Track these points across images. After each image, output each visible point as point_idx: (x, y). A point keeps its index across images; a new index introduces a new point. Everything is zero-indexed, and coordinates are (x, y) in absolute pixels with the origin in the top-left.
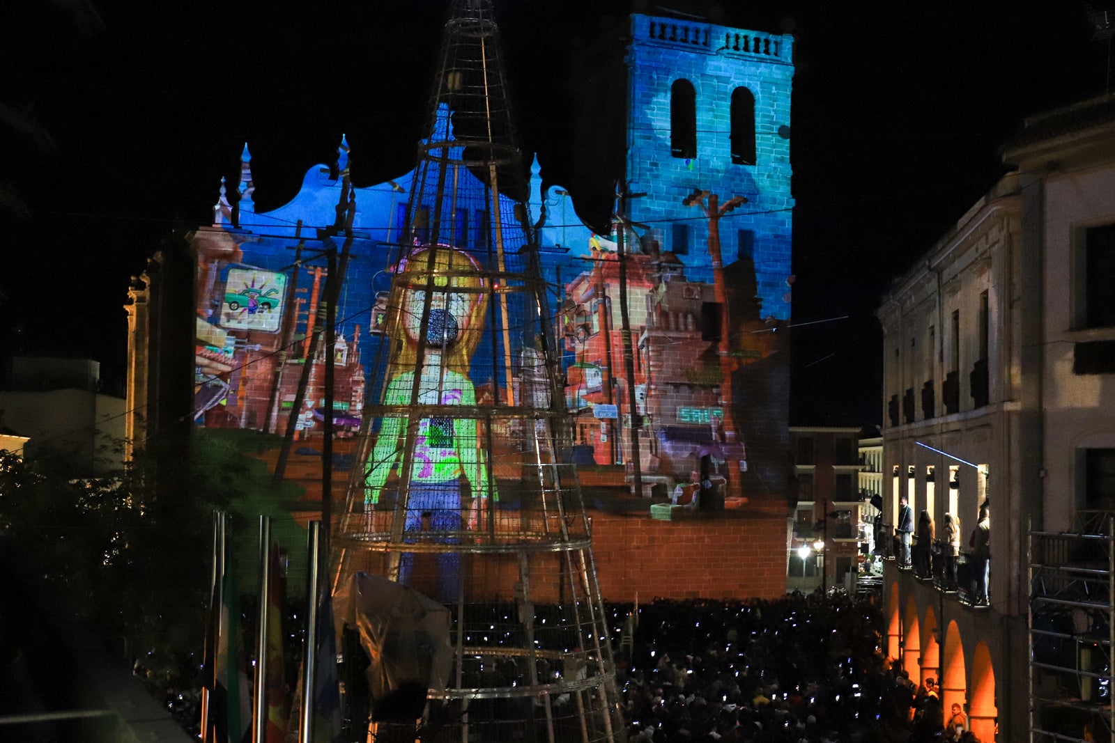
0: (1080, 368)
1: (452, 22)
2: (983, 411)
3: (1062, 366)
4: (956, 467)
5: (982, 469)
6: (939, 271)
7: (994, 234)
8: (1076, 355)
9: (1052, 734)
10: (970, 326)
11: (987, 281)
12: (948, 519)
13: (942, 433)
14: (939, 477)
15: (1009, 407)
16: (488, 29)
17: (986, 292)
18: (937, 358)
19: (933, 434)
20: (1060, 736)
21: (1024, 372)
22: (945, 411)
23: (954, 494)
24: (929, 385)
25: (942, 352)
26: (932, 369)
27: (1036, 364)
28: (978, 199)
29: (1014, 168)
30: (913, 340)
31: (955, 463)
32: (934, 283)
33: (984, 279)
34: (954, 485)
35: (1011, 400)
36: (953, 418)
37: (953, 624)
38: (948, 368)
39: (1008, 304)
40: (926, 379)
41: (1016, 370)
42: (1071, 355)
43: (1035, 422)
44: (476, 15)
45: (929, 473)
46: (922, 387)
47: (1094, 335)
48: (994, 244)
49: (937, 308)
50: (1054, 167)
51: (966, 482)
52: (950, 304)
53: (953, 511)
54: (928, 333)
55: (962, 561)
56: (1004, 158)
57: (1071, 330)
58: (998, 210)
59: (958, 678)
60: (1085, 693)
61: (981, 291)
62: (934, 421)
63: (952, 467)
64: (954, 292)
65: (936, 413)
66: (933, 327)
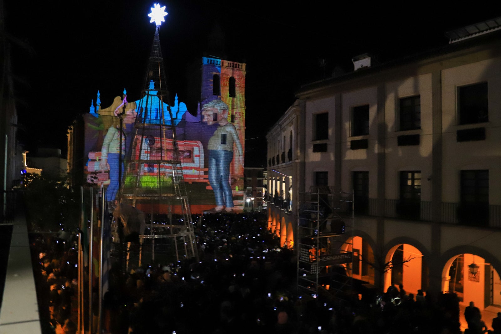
0: (315, 151)
1: (151, 58)
2: (291, 162)
3: (310, 150)
4: (285, 177)
5: (291, 177)
6: (281, 125)
7: (294, 116)
8: (314, 147)
9: (303, 244)
10: (288, 140)
11: (292, 128)
12: (282, 191)
13: (281, 168)
14: (280, 180)
15: (297, 161)
16: (160, 60)
17: (292, 131)
18: (280, 148)
19: (279, 168)
20: (305, 245)
21: (301, 151)
22: (282, 163)
23: (284, 184)
24: (278, 156)
25: (281, 147)
26: (279, 151)
27: (304, 150)
28: (290, 106)
29: (298, 99)
30: (275, 144)
31: (284, 176)
32: (279, 129)
33: (291, 127)
34: (284, 182)
35: (297, 159)
36: (284, 164)
37: (283, 218)
38: (283, 151)
39: (297, 134)
40: (278, 154)
41: (299, 151)
42: (312, 147)
43: (303, 165)
44: (157, 56)
45: (278, 179)
46: (277, 156)
47: (318, 142)
48: (293, 119)
49: (280, 136)
50: (308, 98)
51: (287, 181)
52: (283, 134)
53: (284, 188)
54: (278, 142)
55: (285, 201)
56: (296, 96)
57: (312, 141)
58: (294, 109)
59: (284, 232)
60: (311, 234)
61: (290, 131)
62: (279, 165)
63: (283, 177)
64: (284, 131)
65: (280, 163)
66: (279, 140)
